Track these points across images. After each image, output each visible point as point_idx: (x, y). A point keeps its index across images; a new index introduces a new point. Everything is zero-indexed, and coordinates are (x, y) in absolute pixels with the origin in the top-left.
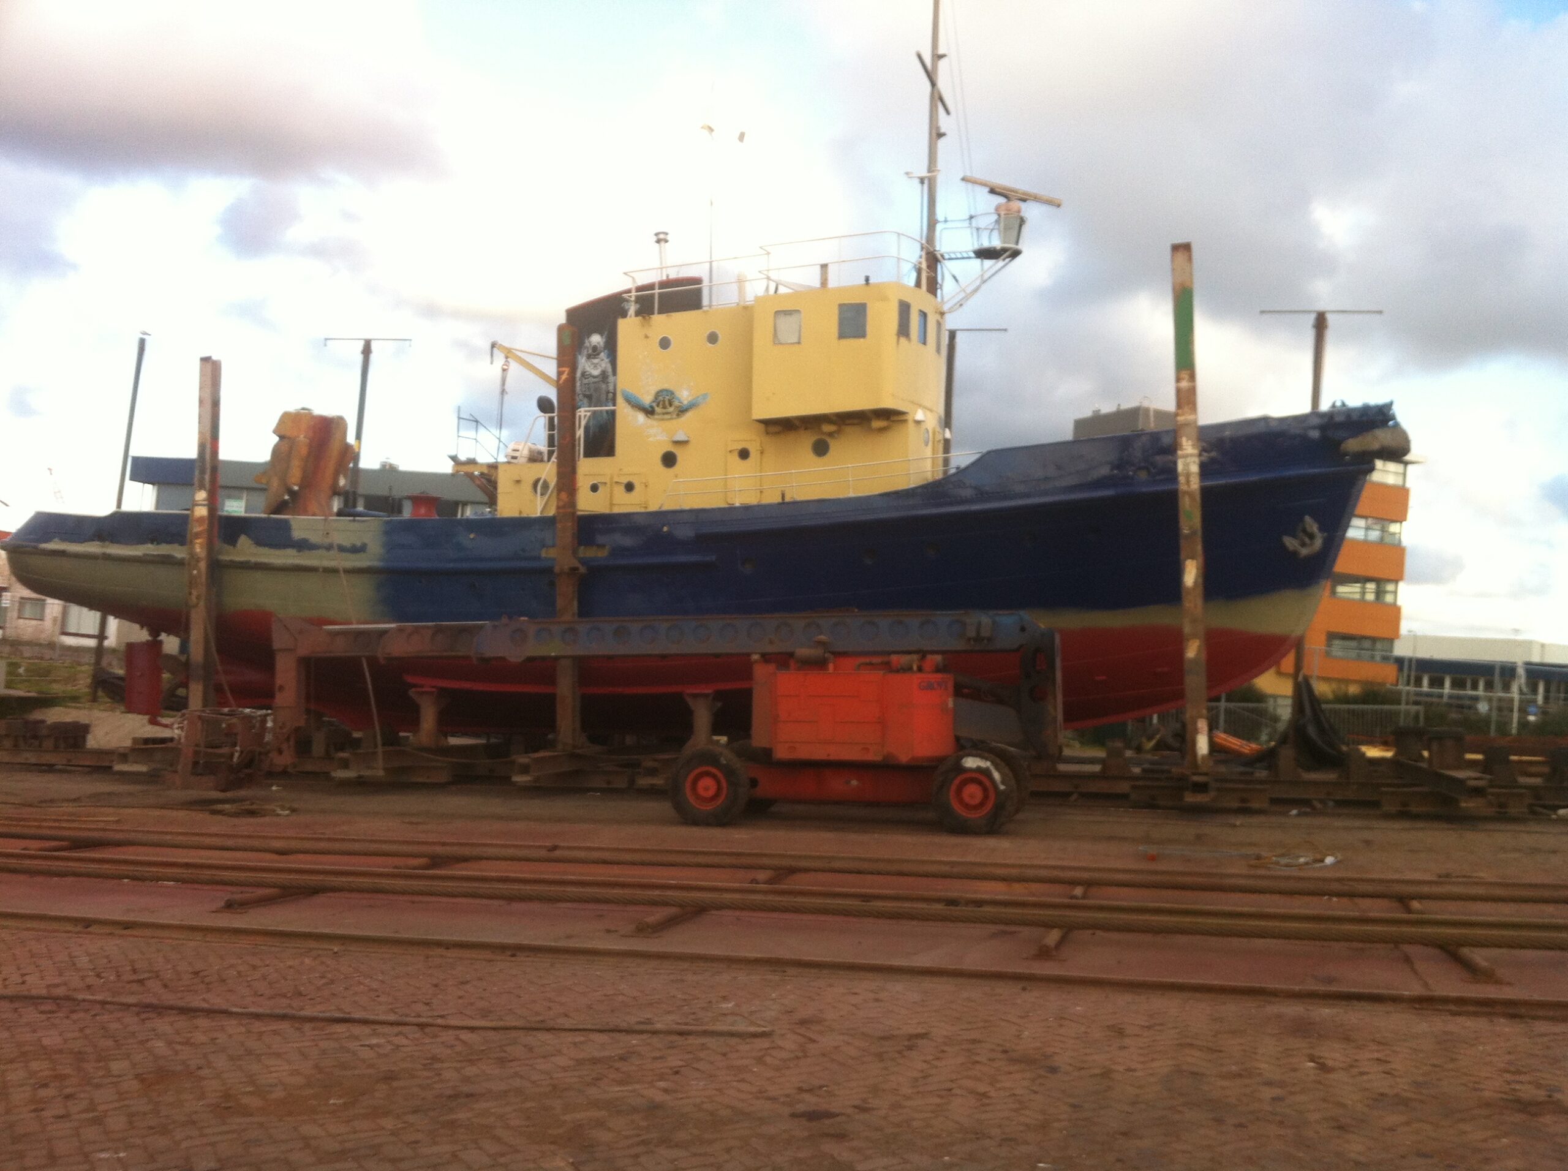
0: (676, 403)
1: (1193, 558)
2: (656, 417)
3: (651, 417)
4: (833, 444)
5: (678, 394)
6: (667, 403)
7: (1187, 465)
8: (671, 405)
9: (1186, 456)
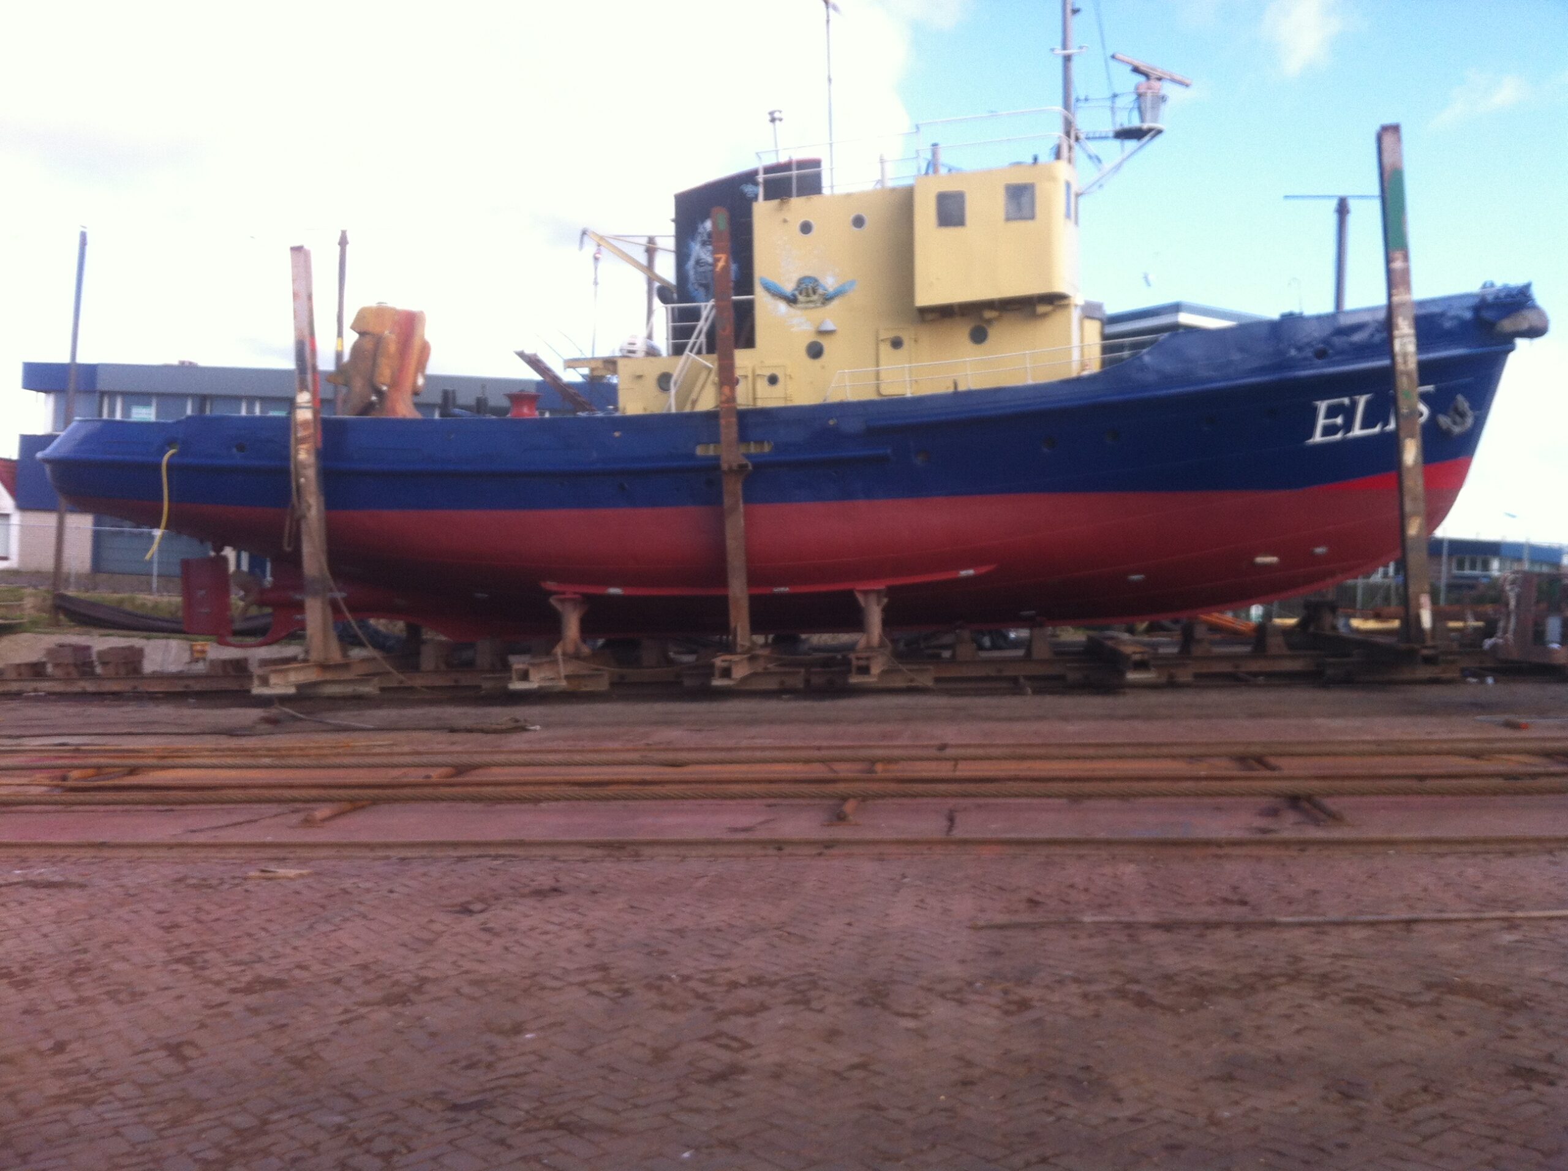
0: (820, 291)
1: (1412, 436)
2: (799, 305)
3: (794, 306)
4: (993, 333)
5: (822, 281)
6: (810, 291)
7: (1403, 345)
8: (814, 292)
9: (1403, 336)
